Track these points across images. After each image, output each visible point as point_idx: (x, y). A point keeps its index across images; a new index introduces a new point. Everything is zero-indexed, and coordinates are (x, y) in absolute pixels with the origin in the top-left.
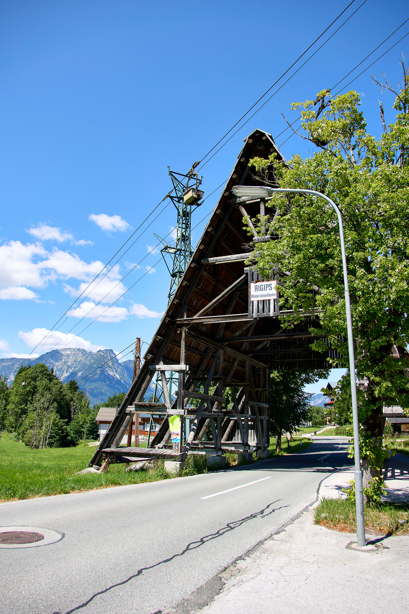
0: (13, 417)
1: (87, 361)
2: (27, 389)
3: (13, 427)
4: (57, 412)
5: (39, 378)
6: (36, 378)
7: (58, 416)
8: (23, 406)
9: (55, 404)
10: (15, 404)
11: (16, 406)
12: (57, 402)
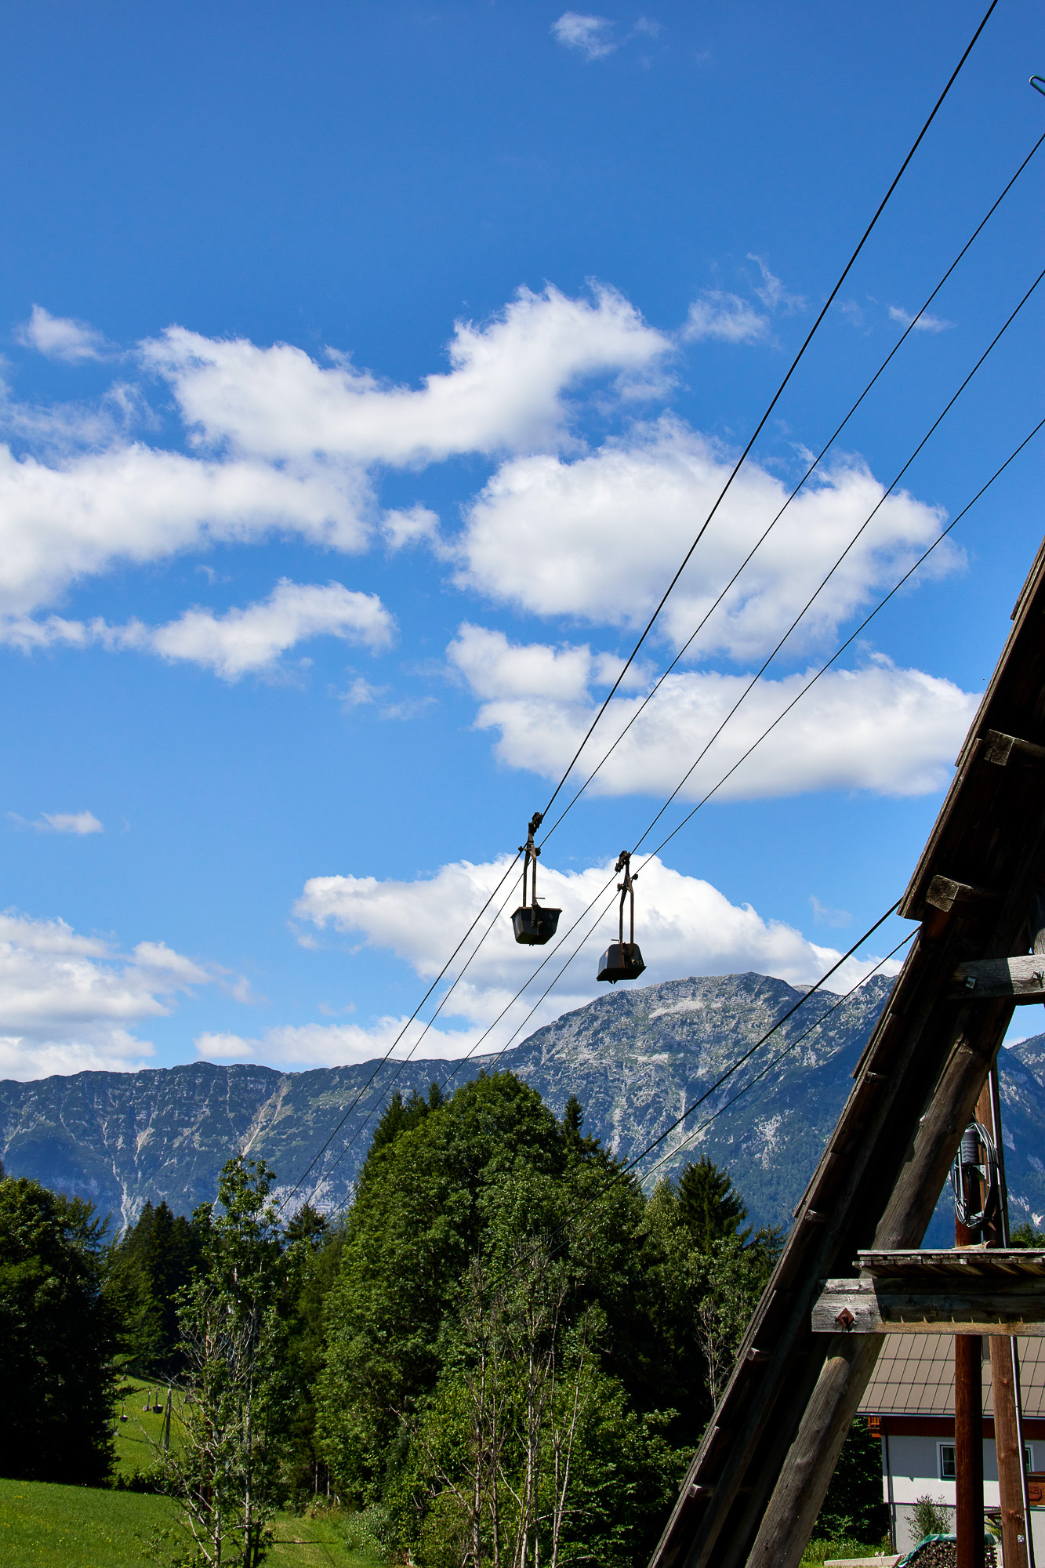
0: (364, 1410)
1: (804, 1049)
2: (432, 1233)
3: (366, 1474)
4: (608, 1366)
5: (494, 1163)
6: (479, 1163)
7: (615, 1390)
8: (414, 1340)
9: (595, 1319)
10: (370, 1332)
11: (375, 1340)
12: (603, 1306)
